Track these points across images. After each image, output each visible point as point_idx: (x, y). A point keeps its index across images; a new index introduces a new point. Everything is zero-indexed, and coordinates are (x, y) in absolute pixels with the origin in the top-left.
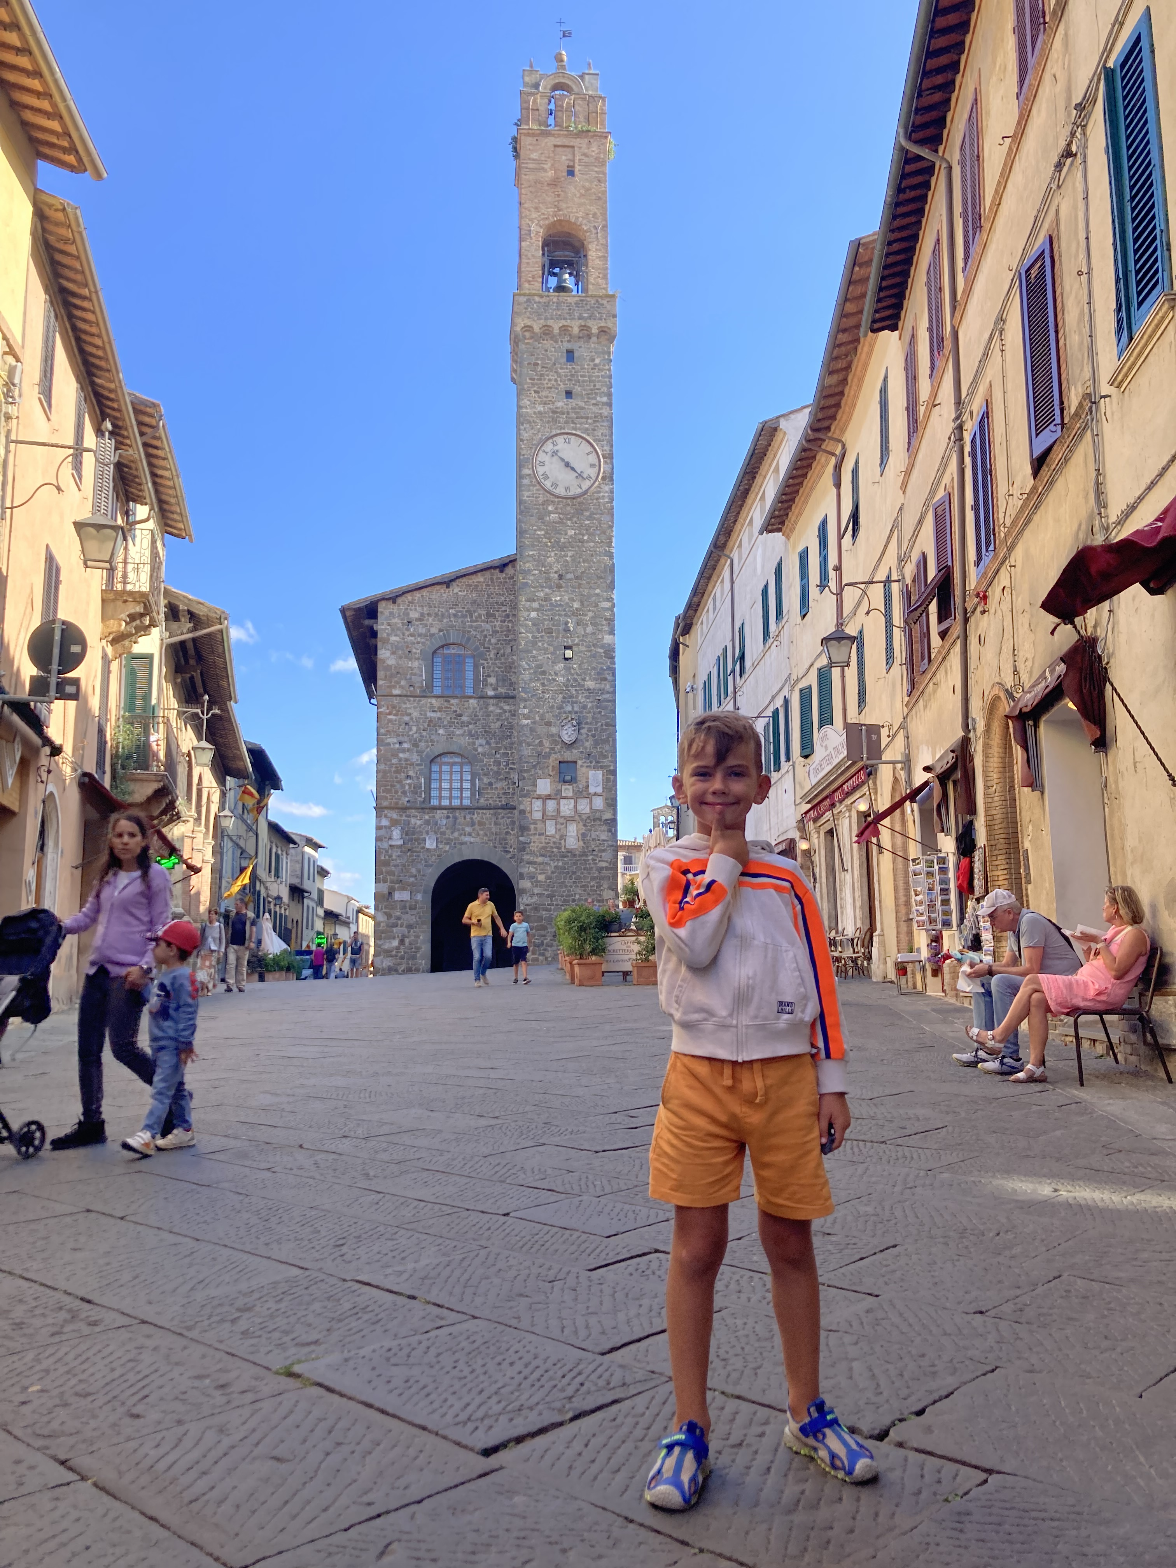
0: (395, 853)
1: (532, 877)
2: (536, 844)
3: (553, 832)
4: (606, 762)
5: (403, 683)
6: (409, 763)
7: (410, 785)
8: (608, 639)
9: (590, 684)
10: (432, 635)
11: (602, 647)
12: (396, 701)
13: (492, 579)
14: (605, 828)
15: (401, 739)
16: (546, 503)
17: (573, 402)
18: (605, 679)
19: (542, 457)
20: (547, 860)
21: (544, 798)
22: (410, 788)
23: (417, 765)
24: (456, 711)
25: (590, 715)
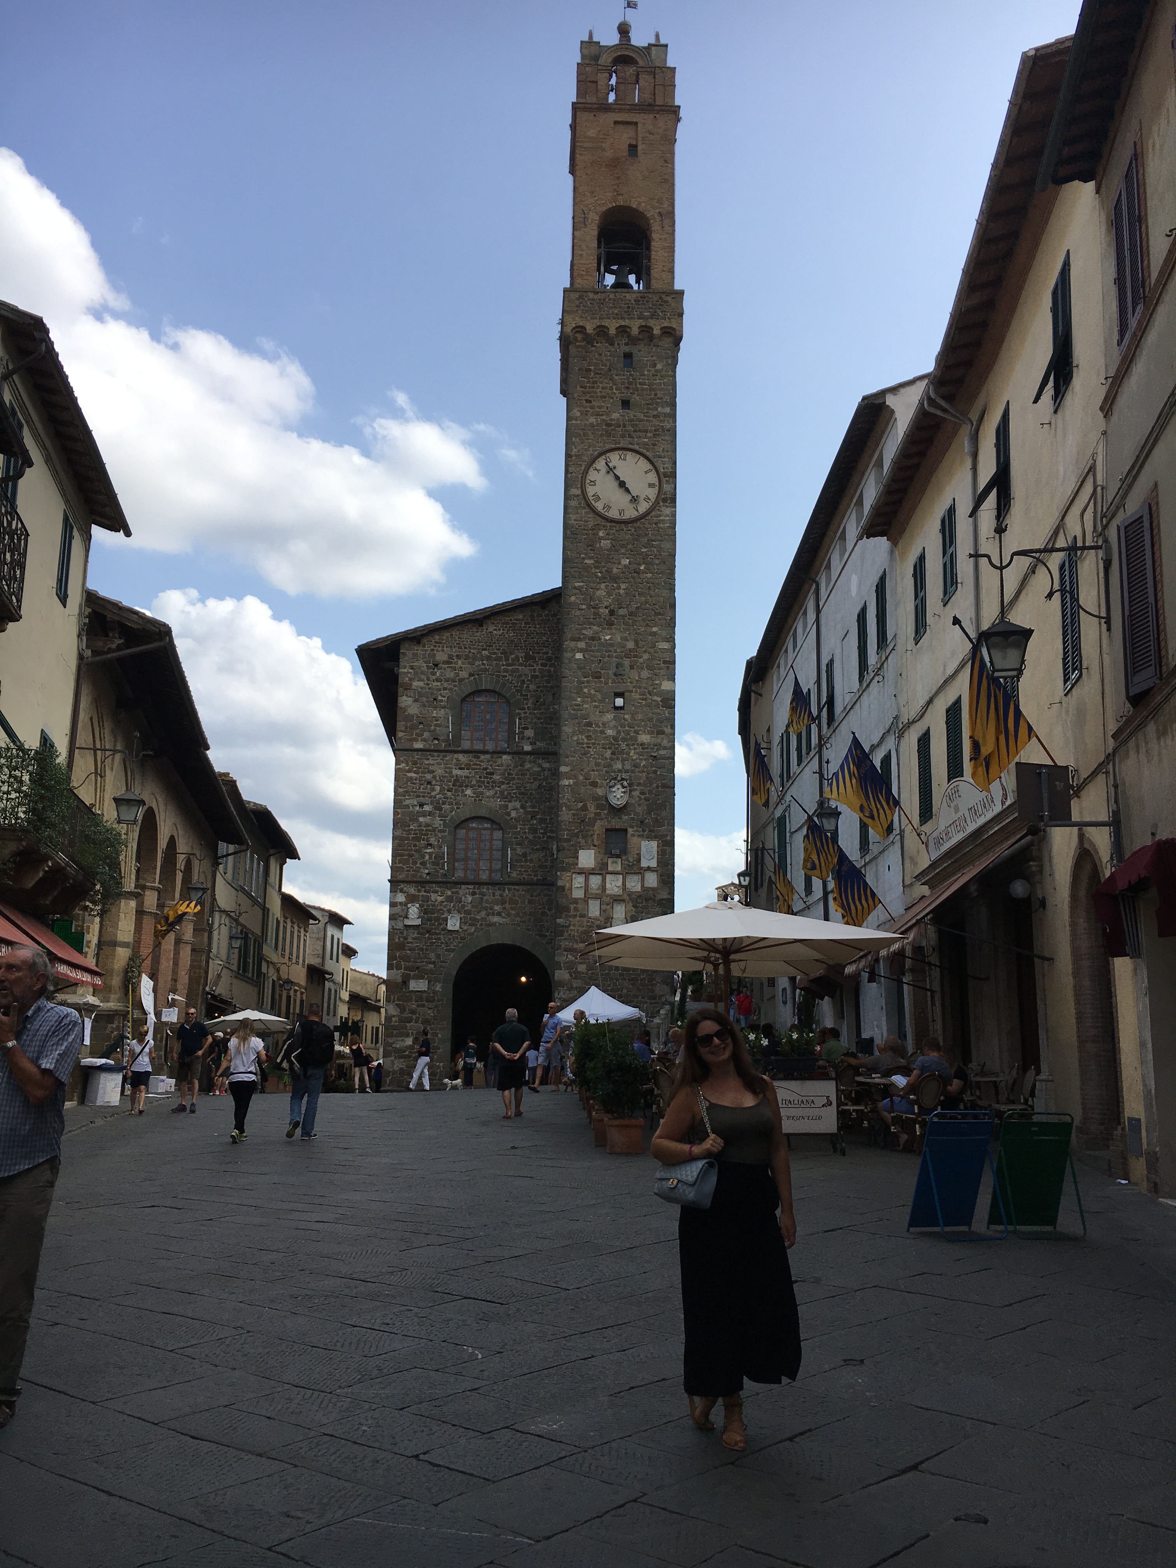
0: (412, 935)
1: (570, 966)
2: (576, 927)
3: (598, 913)
4: (661, 831)
5: (426, 735)
6: (430, 829)
7: (430, 854)
8: (666, 685)
9: (644, 738)
10: (461, 680)
11: (659, 693)
12: (417, 756)
13: (532, 616)
15: (422, 800)
16: (596, 527)
17: (631, 413)
18: (663, 733)
19: (592, 475)
21: (587, 873)
22: (430, 858)
23: (440, 831)
24: (486, 769)
25: (644, 774)
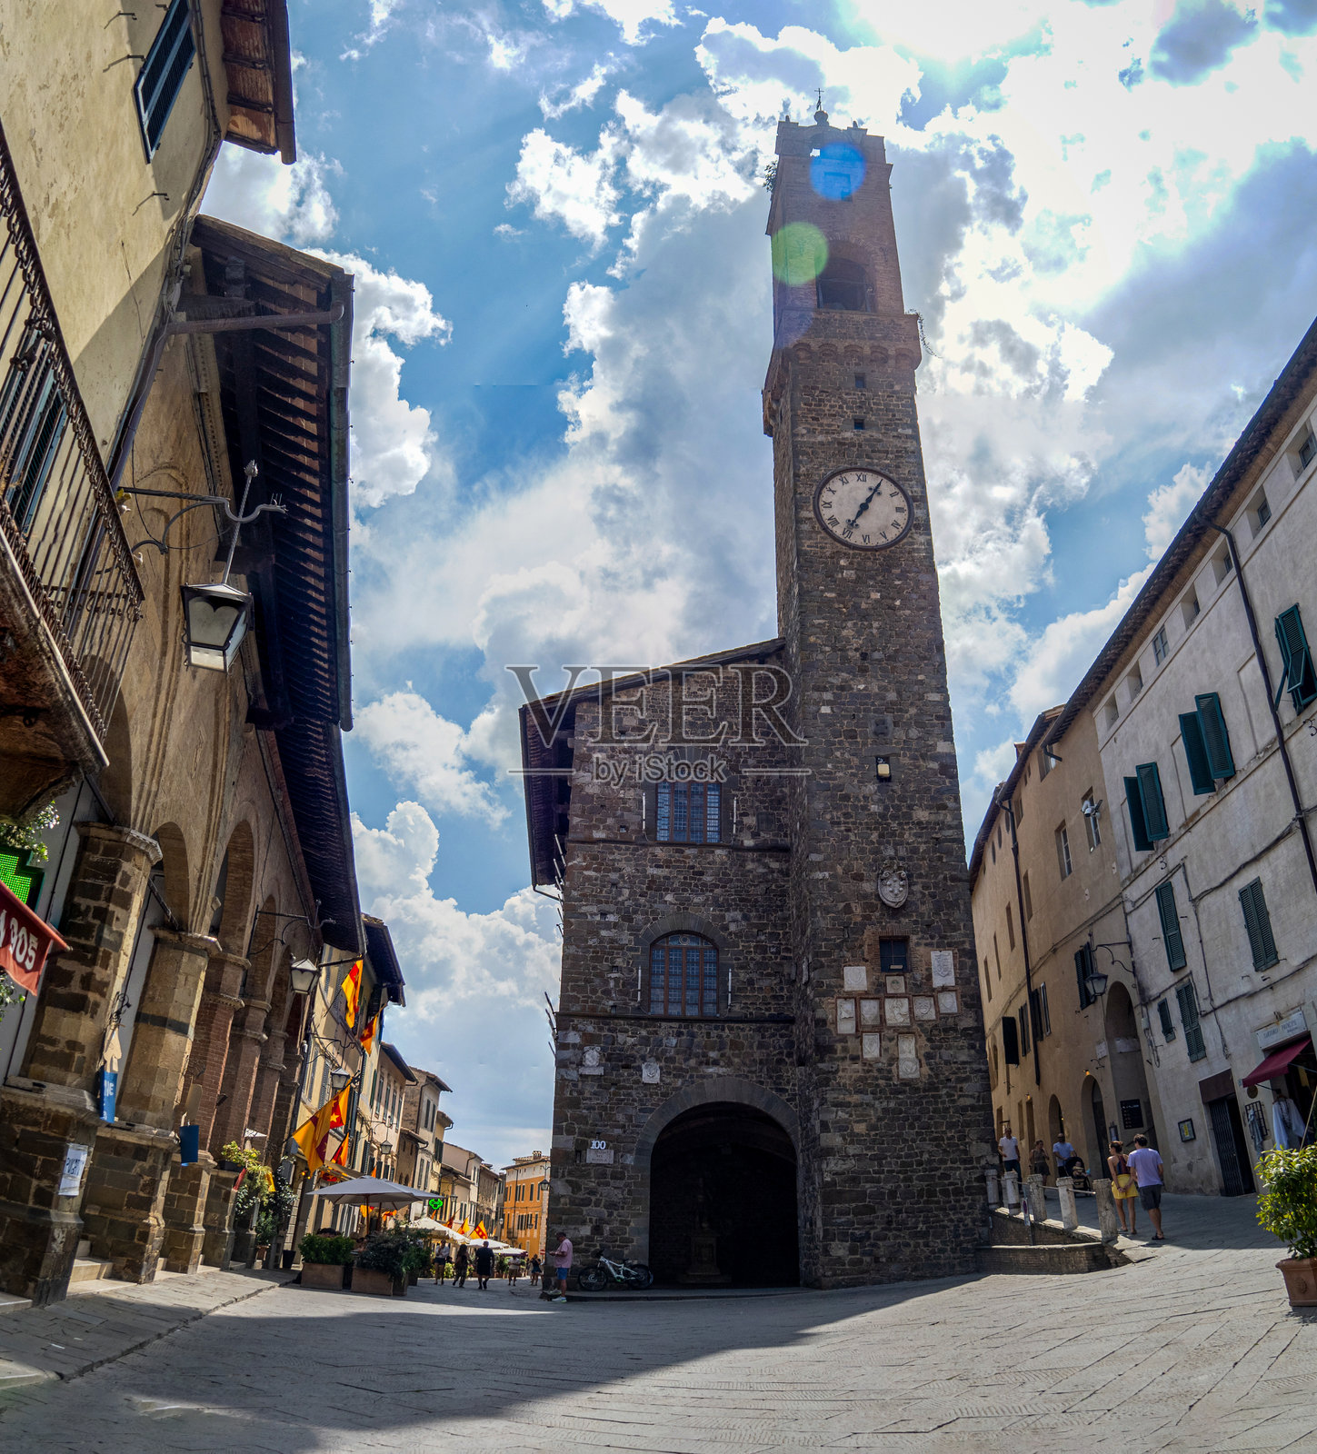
0: (589, 1089)
1: (843, 1128)
2: (849, 1073)
3: (876, 1053)
4: (957, 936)
5: (610, 821)
6: (615, 946)
7: (616, 979)
8: (942, 747)
9: (922, 815)
11: (935, 758)
12: (596, 849)
14: (963, 1042)
15: (604, 907)
18: (945, 807)
19: (827, 496)
20: (869, 1098)
21: (857, 998)
22: (617, 984)
23: (631, 949)
24: (693, 867)
25: (926, 863)
